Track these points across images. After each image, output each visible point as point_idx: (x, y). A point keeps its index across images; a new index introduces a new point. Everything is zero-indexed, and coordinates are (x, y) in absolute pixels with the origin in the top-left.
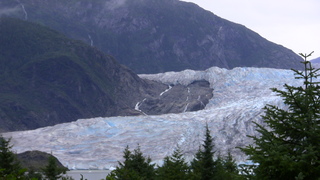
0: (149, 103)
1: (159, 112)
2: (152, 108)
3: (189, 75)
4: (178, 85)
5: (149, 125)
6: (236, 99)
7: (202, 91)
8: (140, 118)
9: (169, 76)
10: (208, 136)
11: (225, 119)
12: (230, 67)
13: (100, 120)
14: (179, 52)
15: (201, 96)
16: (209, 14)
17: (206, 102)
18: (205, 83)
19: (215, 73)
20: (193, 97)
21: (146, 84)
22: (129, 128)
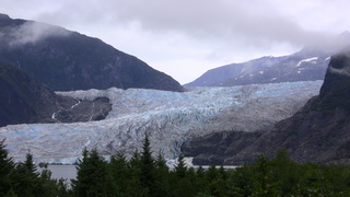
0: (63, 113)
1: (70, 121)
2: (65, 118)
3: (94, 93)
4: (86, 100)
5: (63, 130)
6: (129, 112)
7: (103, 106)
8: (56, 125)
9: (79, 93)
10: (147, 140)
11: (121, 127)
12: (125, 88)
13: (25, 126)
14: (86, 75)
15: (102, 109)
16: (110, 47)
17: (106, 114)
18: (106, 100)
19: (113, 92)
20: (97, 110)
21: (61, 99)
22: (47, 132)
